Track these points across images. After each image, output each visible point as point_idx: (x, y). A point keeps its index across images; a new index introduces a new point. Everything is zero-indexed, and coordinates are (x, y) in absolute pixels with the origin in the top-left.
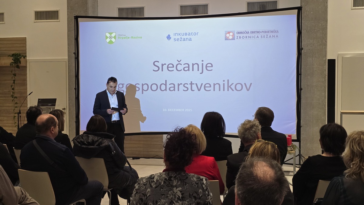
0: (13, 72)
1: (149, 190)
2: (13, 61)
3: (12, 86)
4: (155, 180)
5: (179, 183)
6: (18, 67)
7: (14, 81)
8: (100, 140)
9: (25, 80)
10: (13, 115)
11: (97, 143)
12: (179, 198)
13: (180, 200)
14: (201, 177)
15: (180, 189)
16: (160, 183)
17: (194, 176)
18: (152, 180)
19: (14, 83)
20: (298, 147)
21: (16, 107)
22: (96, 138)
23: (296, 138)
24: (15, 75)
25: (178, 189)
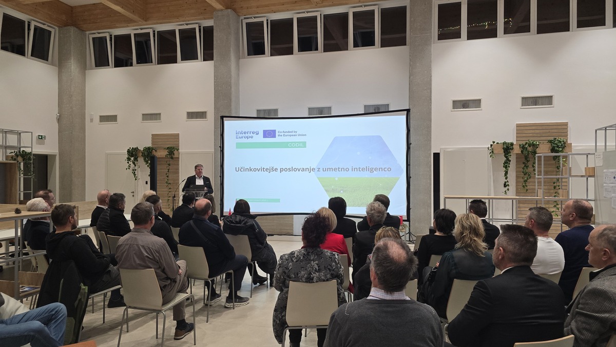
0: (168, 163)
1: (291, 264)
2: (168, 153)
3: (166, 174)
4: (295, 255)
5: (316, 257)
6: (172, 158)
7: (169, 169)
8: (246, 220)
9: (178, 169)
10: (167, 198)
11: (244, 222)
12: (316, 270)
13: (317, 272)
14: (334, 253)
15: (317, 262)
16: (300, 258)
17: (328, 251)
18: (293, 255)
19: (168, 171)
20: (408, 226)
21: (170, 192)
22: (243, 218)
23: (406, 219)
24: (169, 165)
25: (315, 263)
